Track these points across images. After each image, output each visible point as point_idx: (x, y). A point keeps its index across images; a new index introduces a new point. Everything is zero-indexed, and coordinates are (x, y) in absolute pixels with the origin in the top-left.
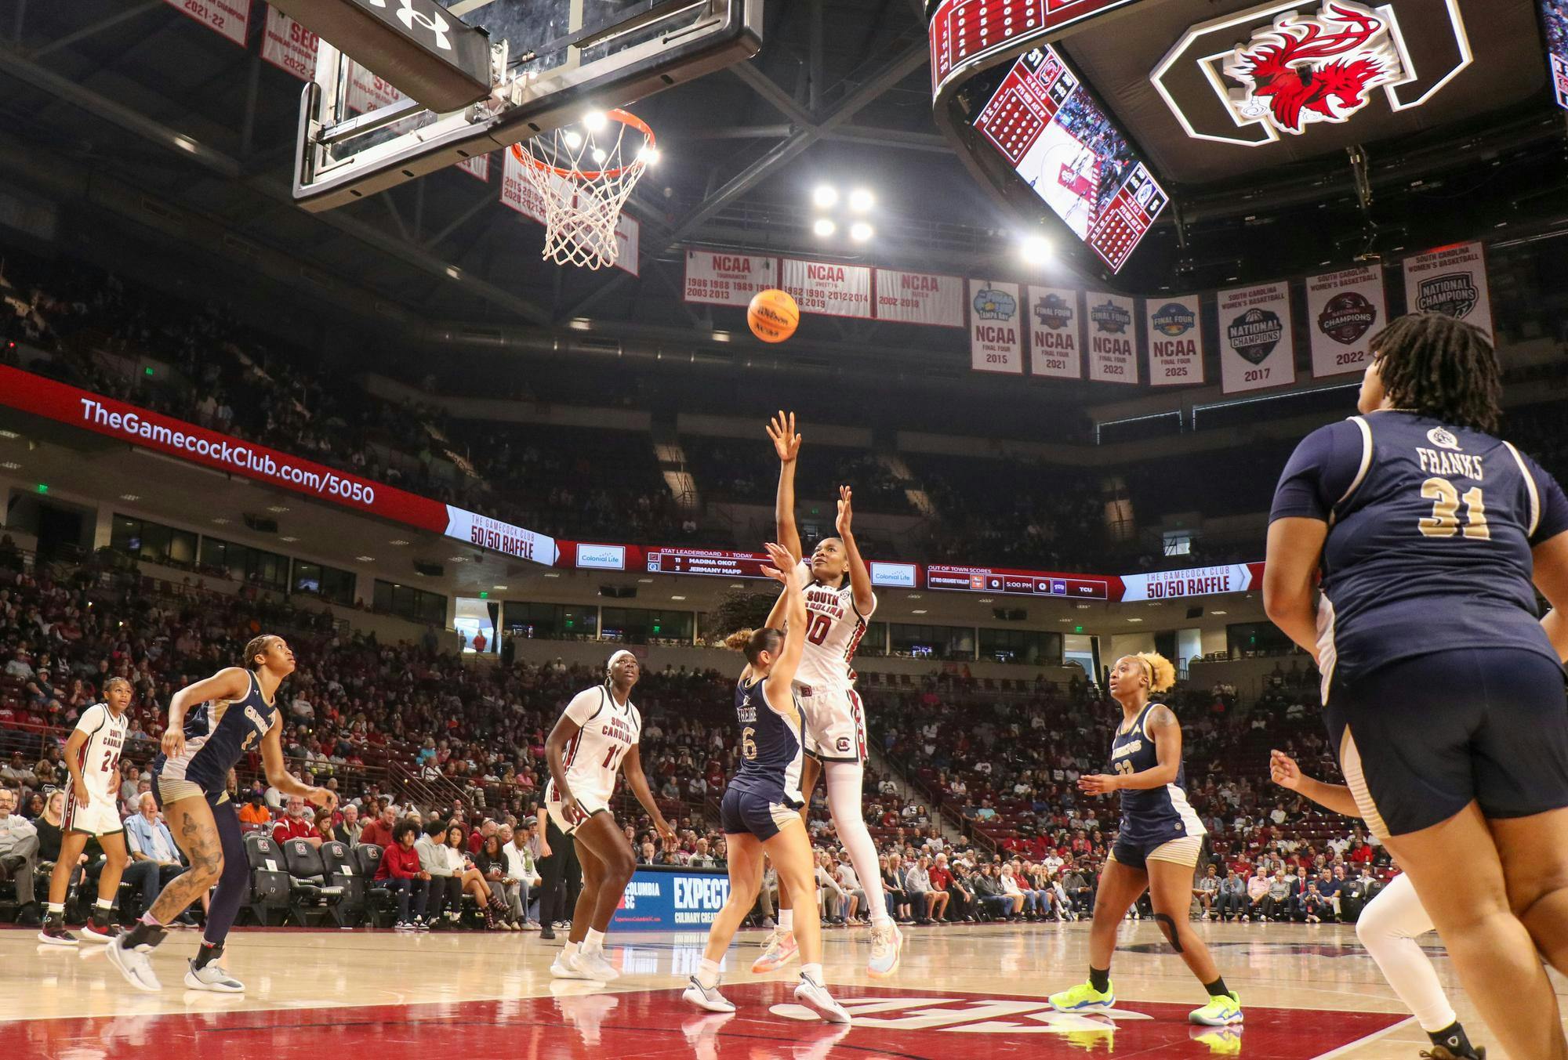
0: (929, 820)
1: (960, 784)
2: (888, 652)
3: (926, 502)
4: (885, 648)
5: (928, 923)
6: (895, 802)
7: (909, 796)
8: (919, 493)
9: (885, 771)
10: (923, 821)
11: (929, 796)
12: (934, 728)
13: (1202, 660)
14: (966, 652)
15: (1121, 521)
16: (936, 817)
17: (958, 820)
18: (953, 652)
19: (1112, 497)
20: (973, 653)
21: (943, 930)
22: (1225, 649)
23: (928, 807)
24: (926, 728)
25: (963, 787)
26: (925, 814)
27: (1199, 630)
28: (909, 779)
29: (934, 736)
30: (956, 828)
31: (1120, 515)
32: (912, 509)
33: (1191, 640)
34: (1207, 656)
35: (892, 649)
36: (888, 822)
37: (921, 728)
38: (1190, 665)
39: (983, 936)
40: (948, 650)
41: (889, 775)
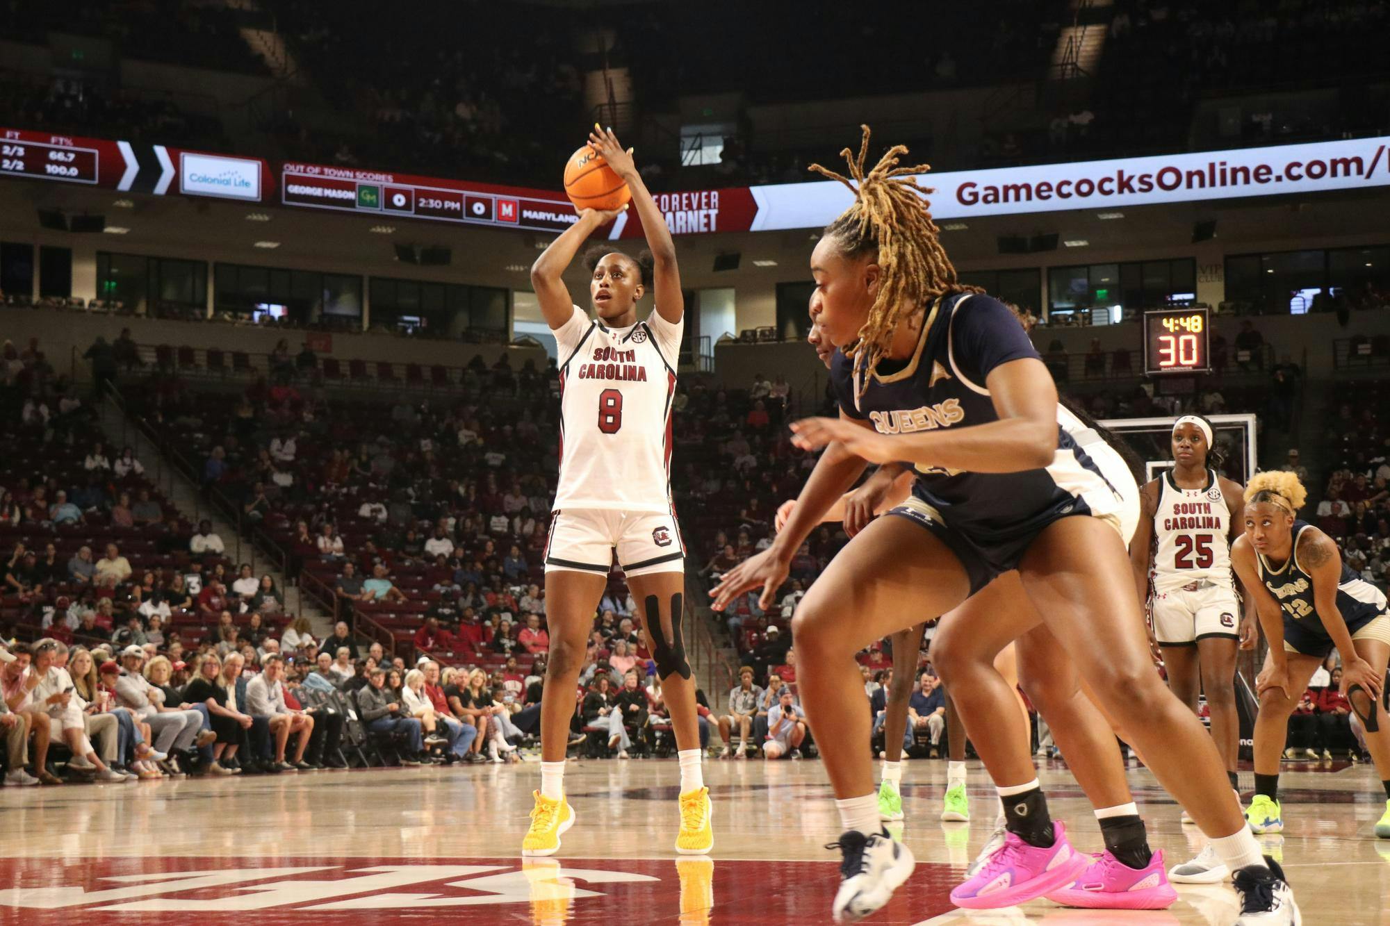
0: (280, 600)
1: (332, 538)
2: (210, 312)
3: (280, 51)
4: (203, 306)
5: (278, 770)
6: (220, 570)
7: (246, 558)
8: (268, 36)
9: (203, 515)
10: (269, 602)
11: (279, 559)
12: (291, 446)
13: (736, 341)
14: (347, 317)
15: (612, 103)
16: (291, 594)
17: (329, 600)
18: (323, 315)
19: (599, 63)
20: (359, 319)
22: (771, 322)
23: (277, 578)
24: (276, 444)
25: (339, 544)
26: (273, 591)
27: (732, 292)
28: (244, 530)
29: (290, 458)
30: (325, 613)
31: (611, 95)
32: (256, 64)
33: (719, 308)
34: (744, 333)
35: (216, 309)
36: (209, 604)
37: (268, 446)
38: (716, 347)
39: (369, 784)
40: (316, 313)
41: (209, 524)
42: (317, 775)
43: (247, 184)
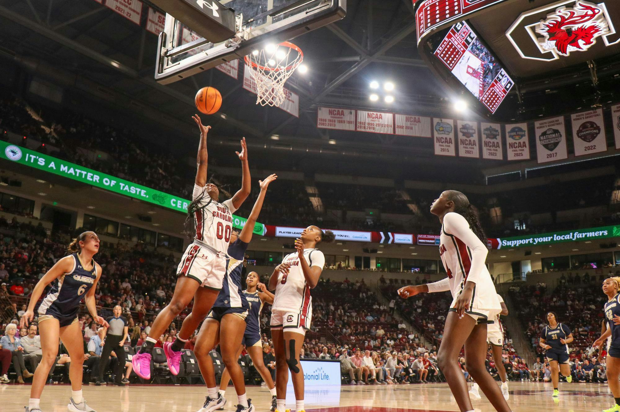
0: (419, 340)
1: (431, 324)
2: (401, 270)
3: (416, 208)
4: (400, 269)
5: (420, 383)
6: (406, 333)
7: (411, 330)
8: (413, 205)
9: (401, 319)
10: (417, 340)
11: (419, 330)
12: (421, 302)
13: (532, 273)
14: (434, 271)
15: (497, 216)
16: (422, 338)
17: (431, 339)
18: (428, 270)
19: (493, 206)
20: (437, 271)
21: (426, 385)
22: (541, 268)
23: (419, 334)
24: (417, 302)
25: (433, 326)
26: (418, 337)
27: (529, 261)
28: (411, 323)
29: (421, 305)
30: (430, 343)
31: (496, 214)
32: (411, 212)
33: (526, 265)
34: (533, 271)
35: (403, 270)
36: (403, 341)
37: (415, 302)
38: (527, 275)
39: (442, 387)
40: (426, 270)
41: (402, 321)
42: (430, 384)
43: (409, 240)
